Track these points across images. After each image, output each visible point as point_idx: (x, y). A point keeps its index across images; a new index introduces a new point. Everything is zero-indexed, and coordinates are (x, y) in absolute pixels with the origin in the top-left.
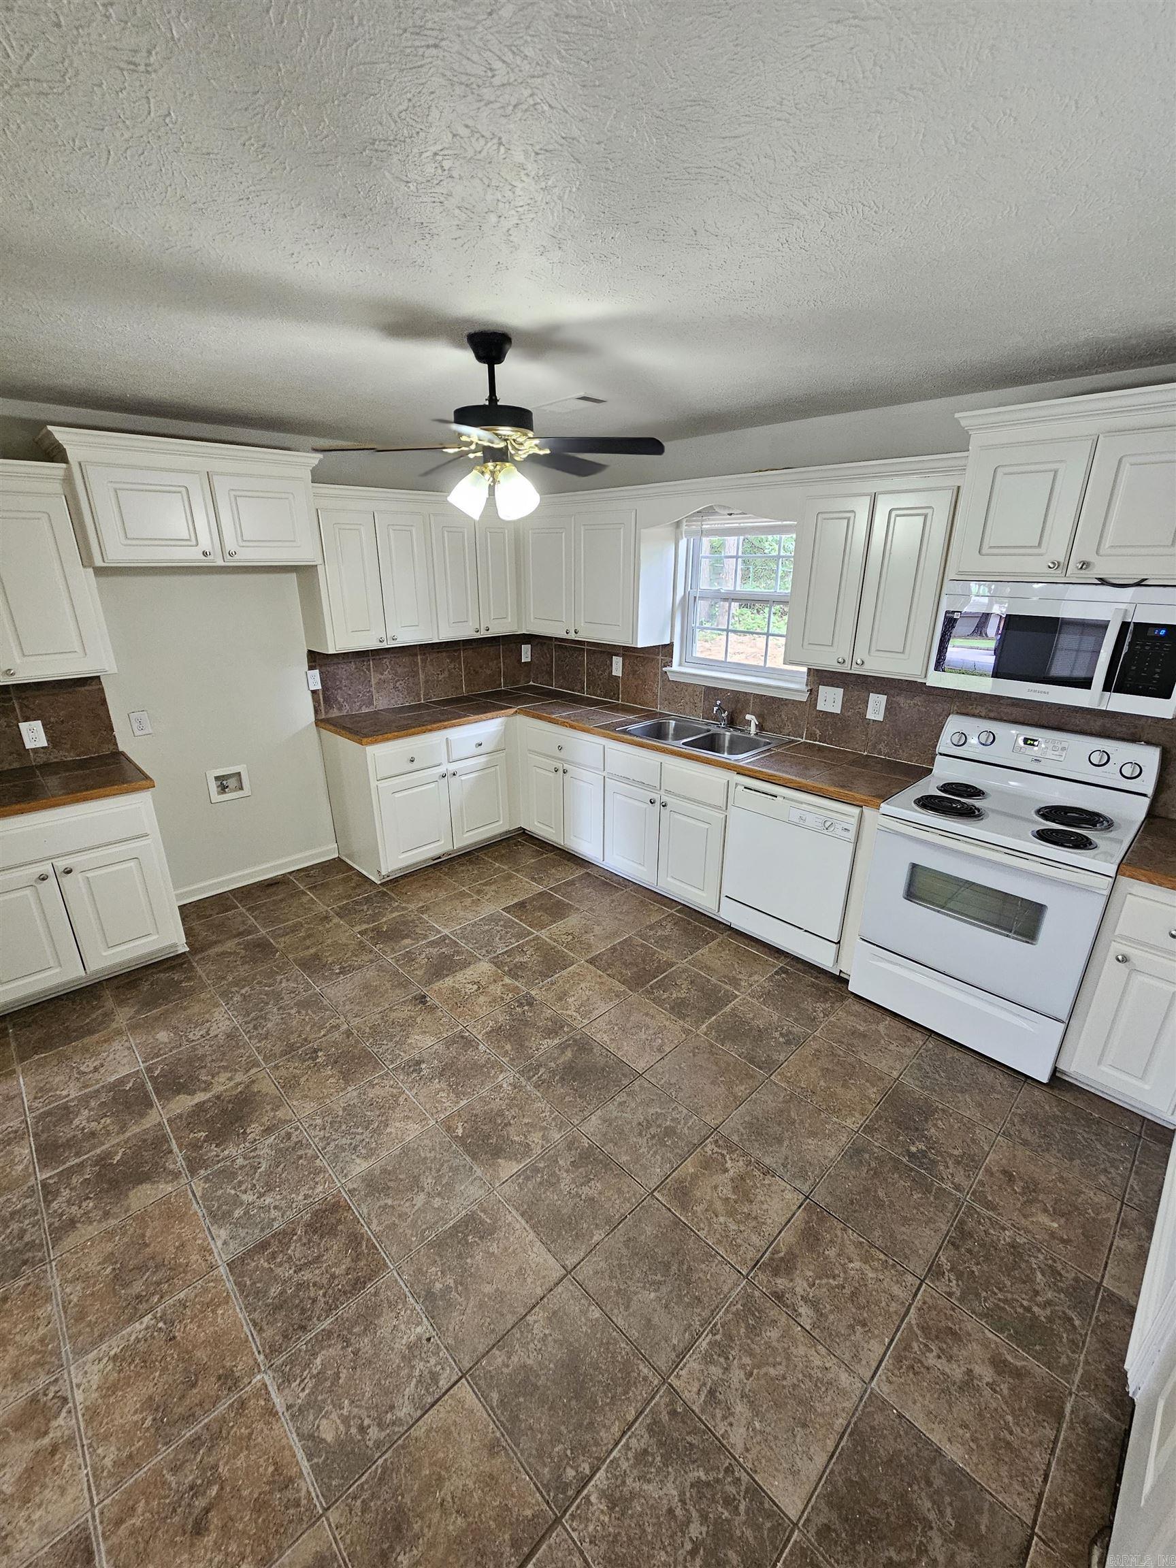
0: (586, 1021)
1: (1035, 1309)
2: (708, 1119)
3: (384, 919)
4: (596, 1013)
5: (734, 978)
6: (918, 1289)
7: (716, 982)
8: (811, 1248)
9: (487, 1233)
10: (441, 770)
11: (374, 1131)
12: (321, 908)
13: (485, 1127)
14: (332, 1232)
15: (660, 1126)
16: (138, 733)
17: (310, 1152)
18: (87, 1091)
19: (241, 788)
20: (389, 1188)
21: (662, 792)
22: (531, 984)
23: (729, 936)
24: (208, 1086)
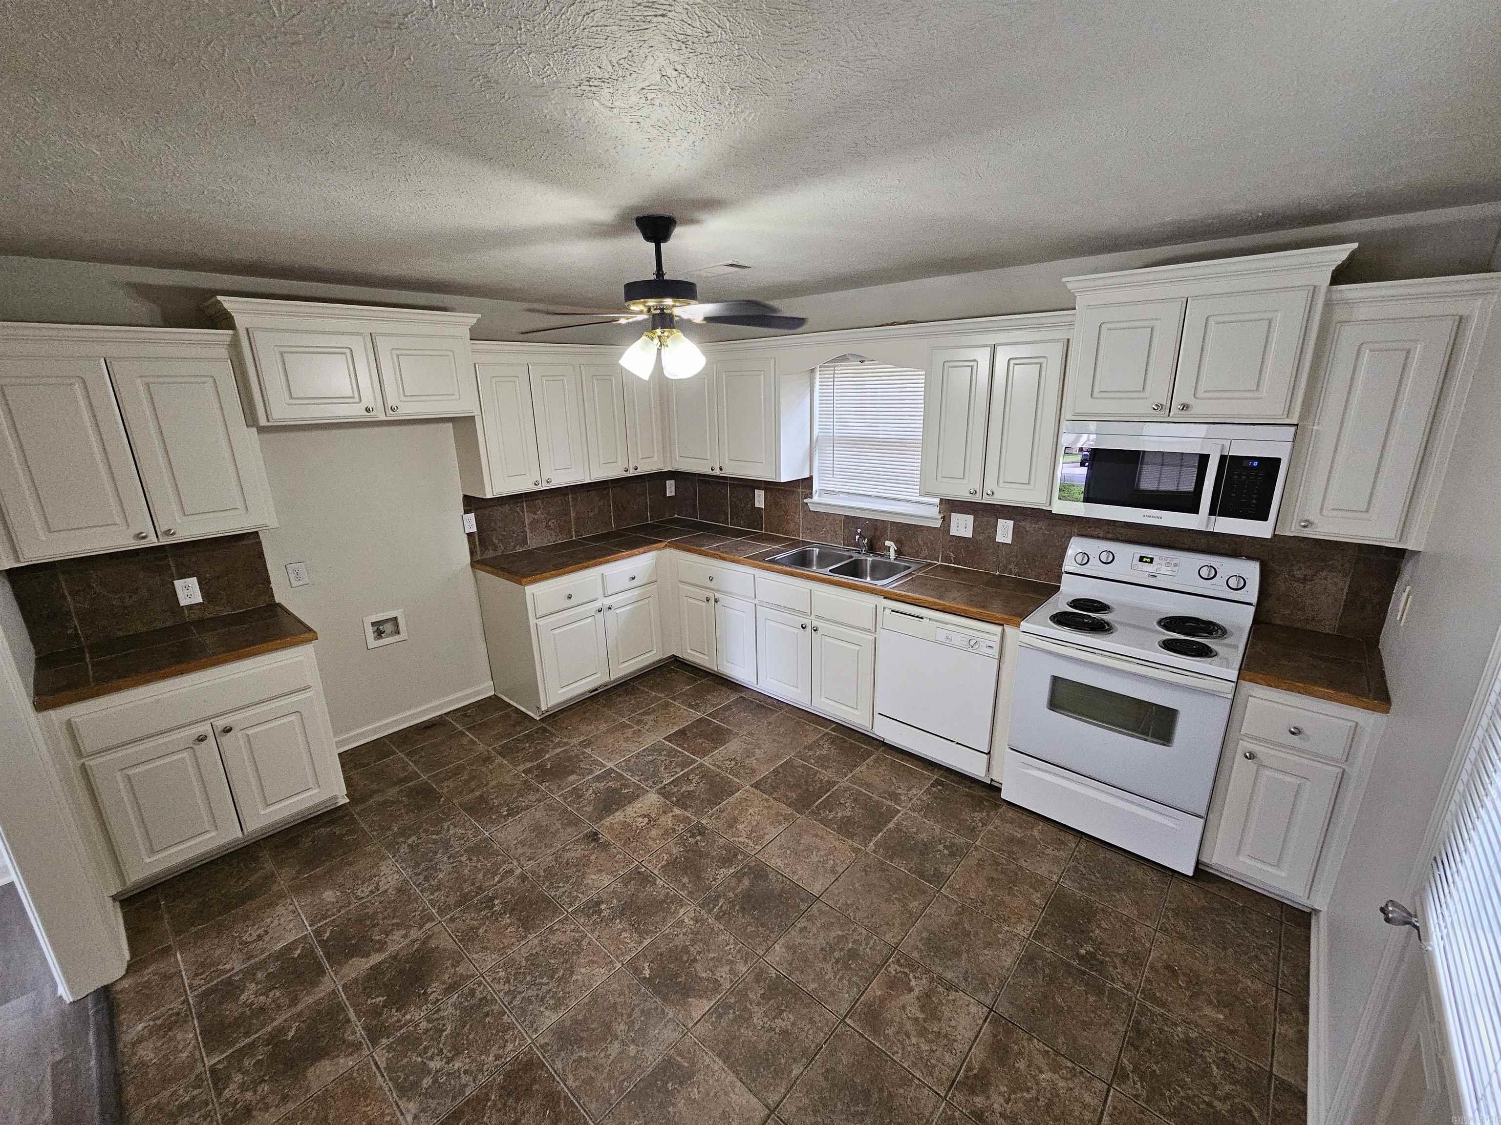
0: (759, 847)
1: (1216, 1103)
2: (888, 937)
3: (547, 756)
4: (768, 838)
5: (894, 793)
6: (1107, 1095)
7: (877, 798)
8: (1002, 1062)
9: (685, 1077)
10: (598, 605)
11: (560, 979)
12: (482, 747)
13: (672, 966)
14: (528, 1093)
15: (842, 949)
16: (295, 583)
17: (496, 1008)
18: (252, 961)
19: (398, 633)
20: (582, 1039)
21: (813, 617)
22: (699, 812)
23: (884, 751)
24: (382, 946)
